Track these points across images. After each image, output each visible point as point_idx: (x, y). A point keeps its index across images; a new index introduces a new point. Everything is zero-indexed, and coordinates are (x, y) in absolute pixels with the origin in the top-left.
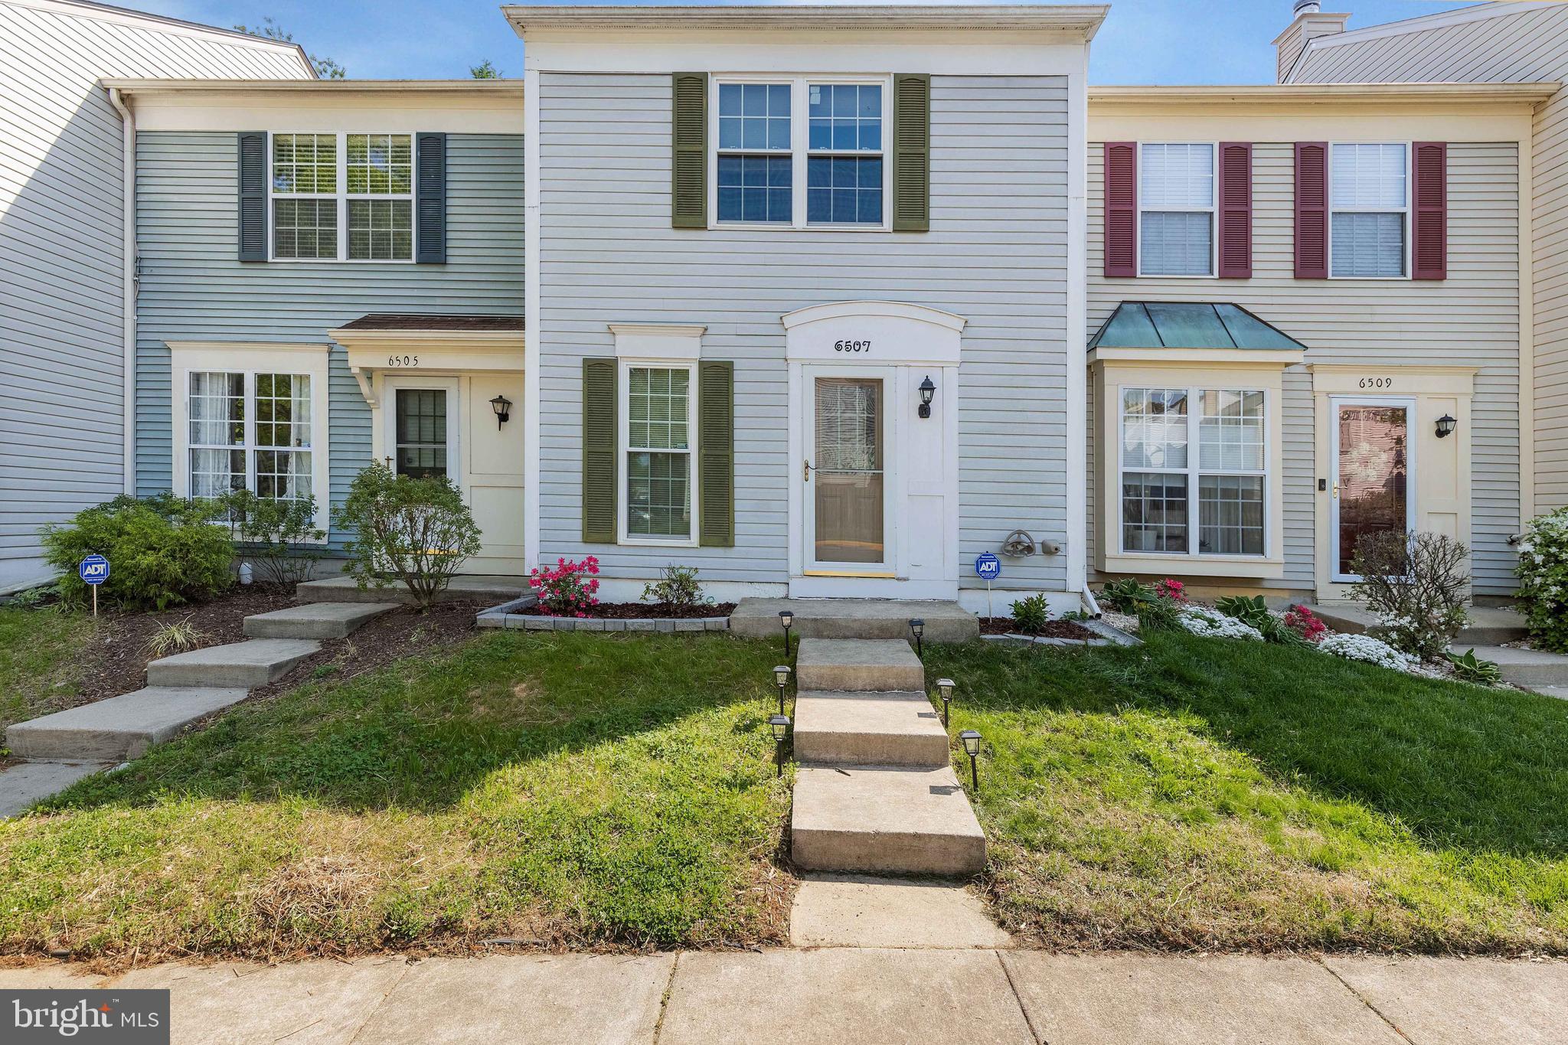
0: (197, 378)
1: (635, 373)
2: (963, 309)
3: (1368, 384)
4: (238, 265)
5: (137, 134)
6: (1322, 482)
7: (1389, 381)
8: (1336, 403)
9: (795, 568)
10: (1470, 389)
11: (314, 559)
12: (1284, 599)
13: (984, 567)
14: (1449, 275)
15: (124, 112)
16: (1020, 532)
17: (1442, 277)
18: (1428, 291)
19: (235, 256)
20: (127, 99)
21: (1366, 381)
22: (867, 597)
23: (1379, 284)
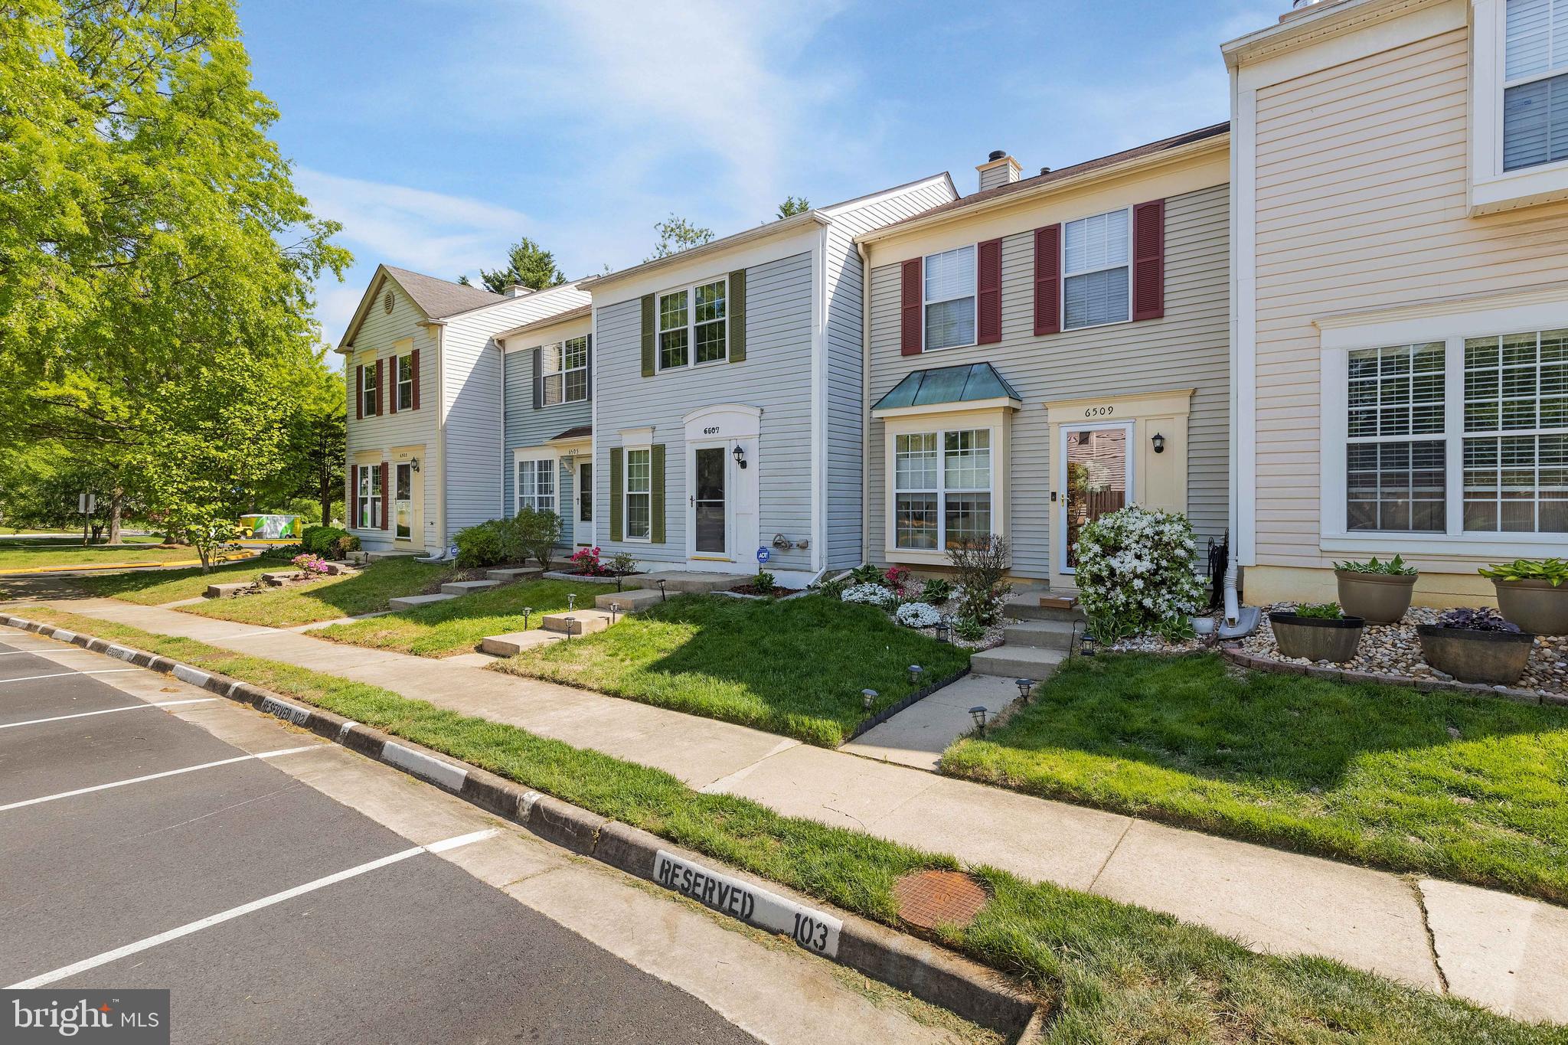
0: (522, 464)
1: (631, 453)
2: (759, 403)
3: (1092, 413)
4: (533, 410)
5: (505, 356)
6: (1054, 494)
7: (1111, 409)
8: (1064, 431)
9: (688, 556)
10: (1188, 410)
11: (556, 548)
12: (1028, 586)
13: (761, 556)
14: (1167, 313)
15: (500, 347)
16: (780, 535)
17: (1161, 316)
18: (1149, 327)
19: (532, 406)
20: (501, 342)
21: (1091, 411)
22: (718, 572)
23: (1105, 330)
